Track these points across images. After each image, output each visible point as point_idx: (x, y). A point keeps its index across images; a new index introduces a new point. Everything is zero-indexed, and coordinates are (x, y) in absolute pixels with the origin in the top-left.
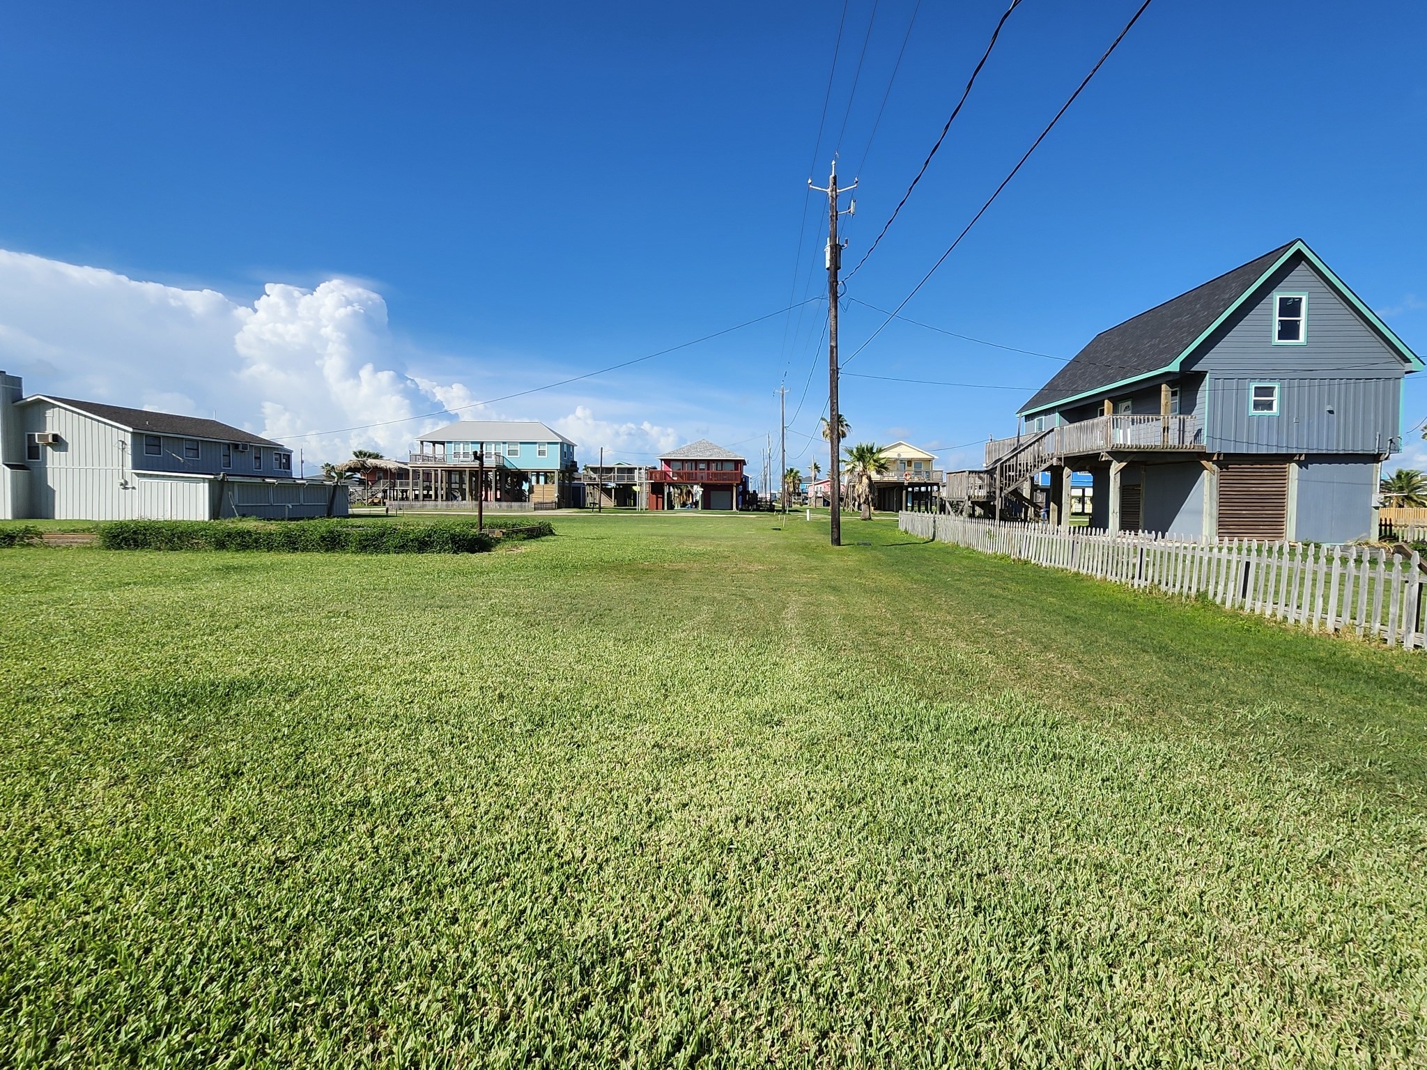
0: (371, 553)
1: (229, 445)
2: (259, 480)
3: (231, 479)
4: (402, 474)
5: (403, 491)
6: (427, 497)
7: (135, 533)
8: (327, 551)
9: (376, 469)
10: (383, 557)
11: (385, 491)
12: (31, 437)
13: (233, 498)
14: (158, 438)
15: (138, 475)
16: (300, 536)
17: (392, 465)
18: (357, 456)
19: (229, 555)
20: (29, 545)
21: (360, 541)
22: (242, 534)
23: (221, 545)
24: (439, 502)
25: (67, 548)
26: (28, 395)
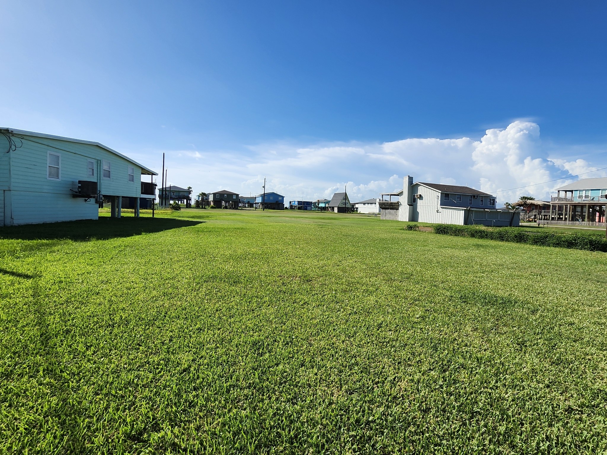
0: (540, 245)
1: (471, 196)
2: (483, 210)
3: (472, 209)
4: (546, 207)
5: (545, 216)
6: (560, 219)
7: (444, 228)
8: (517, 242)
9: (532, 205)
10: (548, 248)
11: (535, 215)
12: (414, 195)
13: (473, 217)
14: (448, 194)
15: (442, 207)
16: (505, 234)
17: (540, 203)
18: (522, 199)
19: (476, 240)
20: (415, 230)
21: (534, 239)
22: (481, 232)
23: (473, 236)
24: (567, 222)
25: (425, 232)
26: (414, 183)
